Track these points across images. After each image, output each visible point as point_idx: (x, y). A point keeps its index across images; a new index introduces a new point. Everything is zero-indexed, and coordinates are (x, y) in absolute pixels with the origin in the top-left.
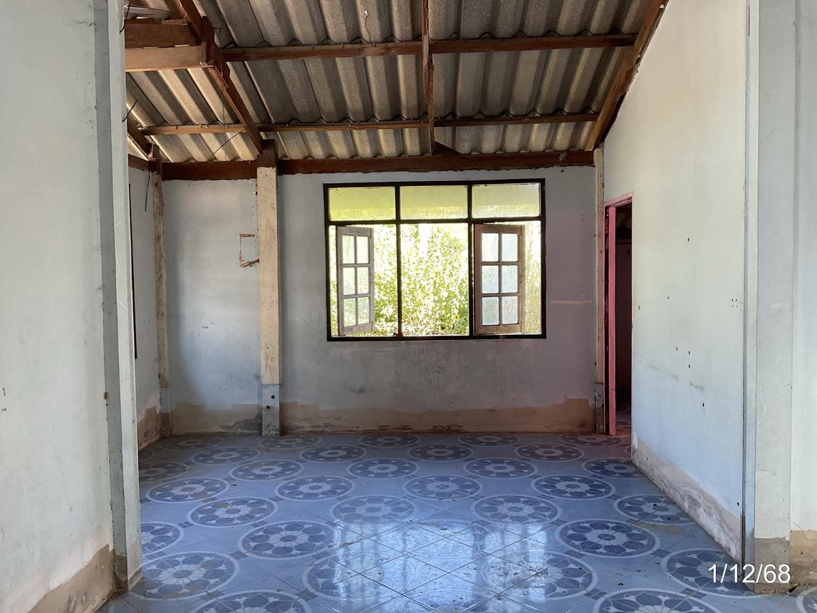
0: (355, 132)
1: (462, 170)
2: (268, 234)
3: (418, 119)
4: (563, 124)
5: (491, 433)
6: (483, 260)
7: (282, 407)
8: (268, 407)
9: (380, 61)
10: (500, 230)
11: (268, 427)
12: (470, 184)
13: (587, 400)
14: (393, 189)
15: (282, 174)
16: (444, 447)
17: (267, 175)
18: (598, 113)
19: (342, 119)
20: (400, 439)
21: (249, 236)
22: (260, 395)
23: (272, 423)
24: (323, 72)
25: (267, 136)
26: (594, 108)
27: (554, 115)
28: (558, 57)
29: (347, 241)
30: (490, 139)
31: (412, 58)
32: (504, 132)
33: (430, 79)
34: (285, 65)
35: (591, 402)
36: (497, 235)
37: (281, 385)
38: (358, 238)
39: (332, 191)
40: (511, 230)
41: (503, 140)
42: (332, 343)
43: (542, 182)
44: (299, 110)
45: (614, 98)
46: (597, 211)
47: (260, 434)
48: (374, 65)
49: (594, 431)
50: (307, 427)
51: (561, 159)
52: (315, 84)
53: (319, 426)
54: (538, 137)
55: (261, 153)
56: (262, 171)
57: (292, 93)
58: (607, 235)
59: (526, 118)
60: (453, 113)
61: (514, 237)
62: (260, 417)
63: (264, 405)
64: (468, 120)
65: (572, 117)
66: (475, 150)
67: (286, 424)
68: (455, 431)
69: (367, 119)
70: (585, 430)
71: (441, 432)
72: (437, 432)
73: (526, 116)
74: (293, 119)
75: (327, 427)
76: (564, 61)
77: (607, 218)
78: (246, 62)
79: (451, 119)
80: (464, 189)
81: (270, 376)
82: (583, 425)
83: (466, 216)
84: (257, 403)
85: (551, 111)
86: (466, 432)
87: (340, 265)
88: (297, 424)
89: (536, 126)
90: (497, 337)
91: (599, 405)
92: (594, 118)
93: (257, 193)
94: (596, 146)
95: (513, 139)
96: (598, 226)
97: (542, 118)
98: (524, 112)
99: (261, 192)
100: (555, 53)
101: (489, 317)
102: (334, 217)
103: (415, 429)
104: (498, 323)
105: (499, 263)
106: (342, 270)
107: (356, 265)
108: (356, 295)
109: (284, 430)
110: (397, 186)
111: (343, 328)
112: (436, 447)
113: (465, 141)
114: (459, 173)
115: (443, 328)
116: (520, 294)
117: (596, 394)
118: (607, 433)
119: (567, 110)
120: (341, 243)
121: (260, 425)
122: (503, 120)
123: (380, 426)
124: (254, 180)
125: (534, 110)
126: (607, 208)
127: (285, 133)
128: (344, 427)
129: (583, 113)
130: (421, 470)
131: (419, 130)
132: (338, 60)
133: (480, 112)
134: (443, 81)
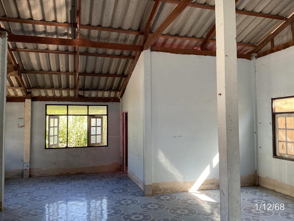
0: (56, 91)
1: (86, 102)
2: (28, 118)
3: (74, 88)
4: (112, 92)
5: (92, 173)
6: (92, 126)
7: (30, 169)
8: (26, 169)
9: (65, 76)
10: (96, 118)
11: (25, 175)
12: (88, 106)
13: (118, 162)
14: (66, 106)
15: (33, 101)
16: (80, 177)
17: (28, 101)
18: (121, 90)
19: (52, 87)
20: (67, 176)
21: (22, 118)
22: (23, 166)
23: (27, 174)
24: (48, 77)
25: (28, 90)
26: (120, 88)
27: (110, 89)
28: (110, 79)
29: (52, 120)
30: (93, 94)
31: (73, 76)
32: (97, 93)
33: (78, 81)
34: (38, 75)
35: (120, 163)
36: (95, 119)
37: (30, 163)
38: (55, 119)
39: (48, 106)
40: (99, 118)
41: (97, 94)
42: (46, 150)
43: (107, 106)
44: (40, 84)
45: (124, 88)
46: (121, 113)
47: (23, 178)
48: (63, 77)
49: (120, 170)
50: (38, 175)
51: (112, 100)
52: (46, 79)
53: (41, 174)
54: (106, 94)
55: (27, 95)
56: (26, 100)
57: (38, 81)
58: (123, 120)
59: (103, 90)
60: (84, 87)
61: (100, 119)
62: (23, 172)
63: (24, 169)
64: (88, 90)
65: (114, 90)
66: (90, 96)
67: (31, 174)
68: (83, 173)
69: (60, 88)
70: (118, 170)
71: (78, 174)
72: (77, 174)
73: (103, 89)
74: (37, 86)
75: (44, 174)
76: (112, 79)
77: (123, 115)
78: (27, 74)
79: (83, 89)
80: (86, 107)
81: (27, 160)
82: (117, 169)
83: (87, 114)
84: (22, 168)
85: (109, 89)
86: (86, 173)
87: (49, 127)
88: (35, 174)
89: (106, 92)
90: (95, 146)
91: (121, 164)
92: (120, 91)
93: (25, 106)
94: (121, 98)
95: (100, 94)
96: (121, 117)
97: (107, 90)
98: (102, 88)
99: (26, 106)
100: (109, 78)
101: (93, 141)
102: (48, 113)
103: (71, 174)
104: (95, 143)
105: (96, 126)
106: (50, 128)
107: (54, 127)
108: (54, 136)
109: (30, 176)
110: (68, 105)
111: (50, 145)
112: (77, 177)
113: (87, 94)
114: (85, 103)
115: (78, 145)
116: (102, 135)
117: (121, 161)
118: (123, 171)
119: (113, 88)
120: (50, 121)
121: (23, 175)
122: (97, 90)
123: (60, 173)
124: (24, 102)
125: (105, 88)
126: (123, 113)
127: (34, 90)
128: (49, 174)
129: (117, 90)
130: (73, 183)
131: (74, 91)
132: (53, 75)
133: (91, 88)
134: (81, 81)
